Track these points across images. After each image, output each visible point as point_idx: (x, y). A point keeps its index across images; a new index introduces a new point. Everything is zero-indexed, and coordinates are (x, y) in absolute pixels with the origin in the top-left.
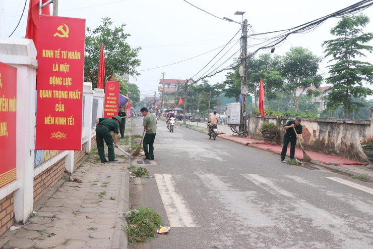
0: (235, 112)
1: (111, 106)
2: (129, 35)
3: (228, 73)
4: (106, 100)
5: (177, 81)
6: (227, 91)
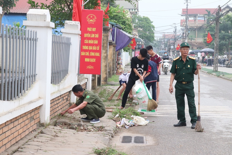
1: (91, 48)
4: (83, 38)
5: (207, 10)
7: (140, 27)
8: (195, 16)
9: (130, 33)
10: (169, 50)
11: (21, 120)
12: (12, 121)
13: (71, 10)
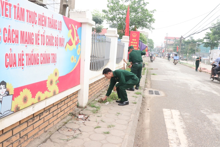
0: (216, 56)
2: (148, 3)
3: (207, 33)
4: (130, 44)
5: (175, 38)
6: (205, 43)
7: (148, 43)
8: (170, 40)
9: (146, 44)
10: (159, 52)
11: (102, 81)
12: (97, 81)
13: (124, 32)
